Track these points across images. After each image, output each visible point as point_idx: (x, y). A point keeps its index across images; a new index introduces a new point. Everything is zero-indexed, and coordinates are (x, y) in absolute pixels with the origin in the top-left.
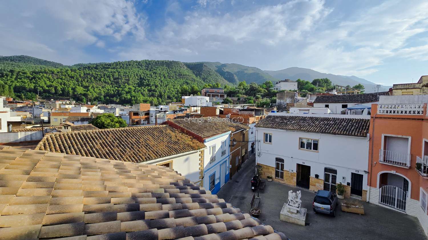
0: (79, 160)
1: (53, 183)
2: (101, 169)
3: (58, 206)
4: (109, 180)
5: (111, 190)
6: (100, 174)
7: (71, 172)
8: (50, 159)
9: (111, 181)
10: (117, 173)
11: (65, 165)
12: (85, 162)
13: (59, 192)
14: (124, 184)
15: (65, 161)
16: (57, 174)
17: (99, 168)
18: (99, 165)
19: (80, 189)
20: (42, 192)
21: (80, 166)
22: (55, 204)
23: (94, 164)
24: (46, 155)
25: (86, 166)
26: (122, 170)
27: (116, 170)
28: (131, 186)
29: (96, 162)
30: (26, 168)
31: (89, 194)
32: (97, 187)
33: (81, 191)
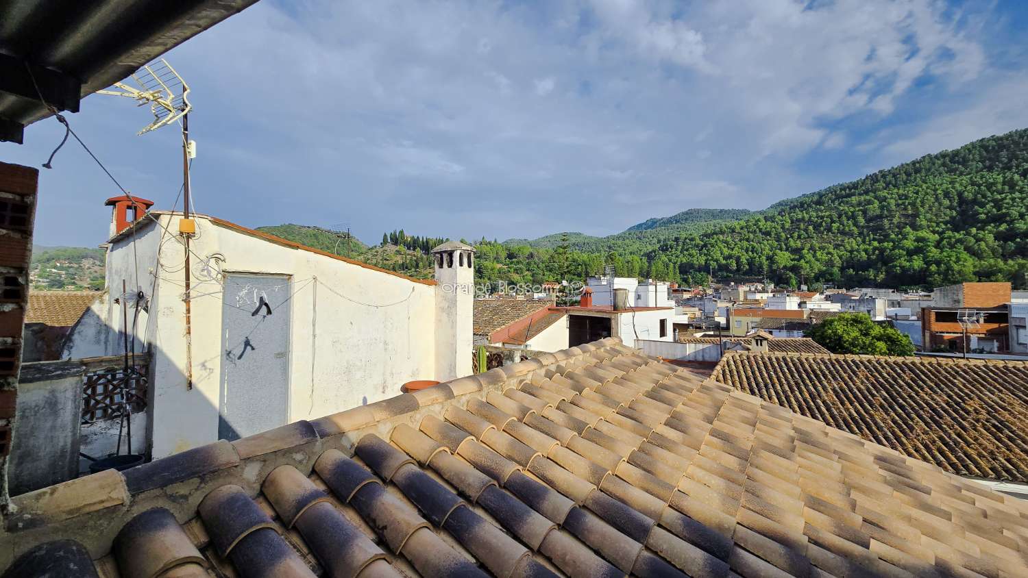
0: (790, 421)
1: (748, 453)
2: (842, 456)
3: (758, 500)
4: (864, 491)
5: (869, 517)
6: (837, 466)
7: (777, 442)
8: (738, 404)
9: (869, 496)
10: (886, 482)
11: (765, 423)
12: (803, 427)
13: (759, 474)
14: (909, 519)
15: (763, 414)
16: (752, 437)
17: (835, 452)
18: (835, 445)
19: (796, 483)
20: (732, 462)
21: (792, 433)
22: (753, 494)
23: (822, 439)
24: (731, 394)
25: (805, 438)
26: (902, 481)
27: (882, 472)
28: (933, 534)
29: (826, 434)
30: (707, 411)
31: (815, 504)
32: (833, 496)
33: (798, 490)
